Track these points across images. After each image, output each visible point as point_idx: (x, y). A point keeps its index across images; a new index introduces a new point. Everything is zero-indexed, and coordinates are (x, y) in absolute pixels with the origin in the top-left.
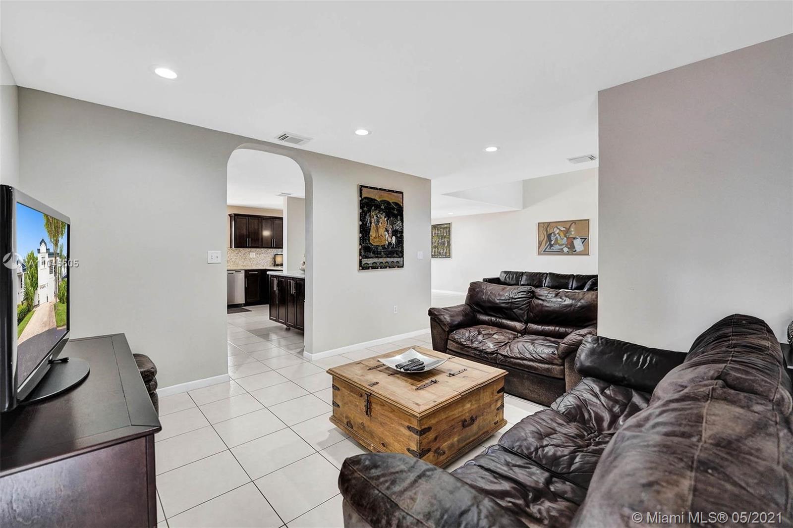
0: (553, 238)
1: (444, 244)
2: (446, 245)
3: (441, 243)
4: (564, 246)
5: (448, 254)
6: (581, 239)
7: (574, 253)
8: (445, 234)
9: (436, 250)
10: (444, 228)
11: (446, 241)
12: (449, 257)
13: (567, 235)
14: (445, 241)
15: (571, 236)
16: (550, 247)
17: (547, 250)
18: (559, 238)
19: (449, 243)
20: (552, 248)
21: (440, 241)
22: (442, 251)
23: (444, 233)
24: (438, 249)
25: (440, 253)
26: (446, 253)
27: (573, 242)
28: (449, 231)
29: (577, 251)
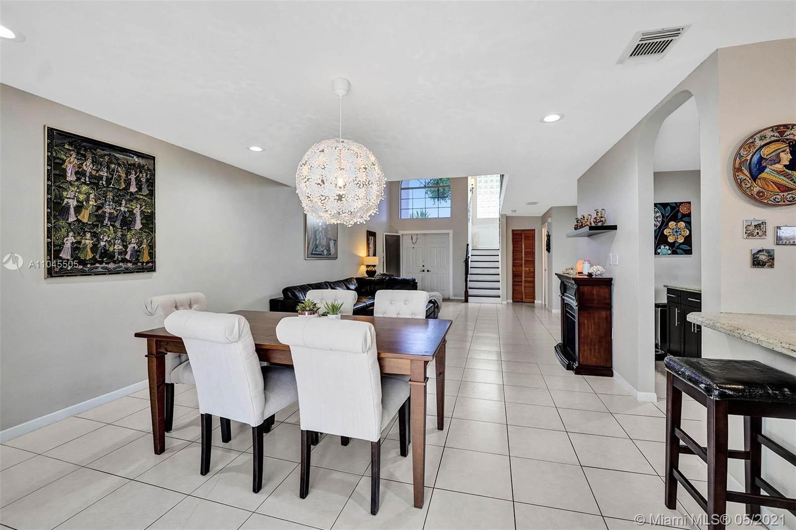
0: (318, 237)
1: (127, 223)
2: (138, 225)
3: (112, 218)
4: (325, 247)
5: (146, 258)
6: (334, 240)
7: (330, 256)
8: (133, 189)
9: (88, 241)
10: (129, 168)
11: (137, 212)
12: (150, 267)
13: (327, 234)
14: (131, 212)
15: (328, 237)
16: (316, 249)
17: (313, 252)
18: (322, 239)
19: (149, 220)
20: (317, 249)
21: (108, 209)
22: (118, 247)
23: (128, 184)
24: (95, 235)
25: (107, 255)
26: (137, 253)
27: (329, 243)
28: (151, 183)
29: (332, 254)
